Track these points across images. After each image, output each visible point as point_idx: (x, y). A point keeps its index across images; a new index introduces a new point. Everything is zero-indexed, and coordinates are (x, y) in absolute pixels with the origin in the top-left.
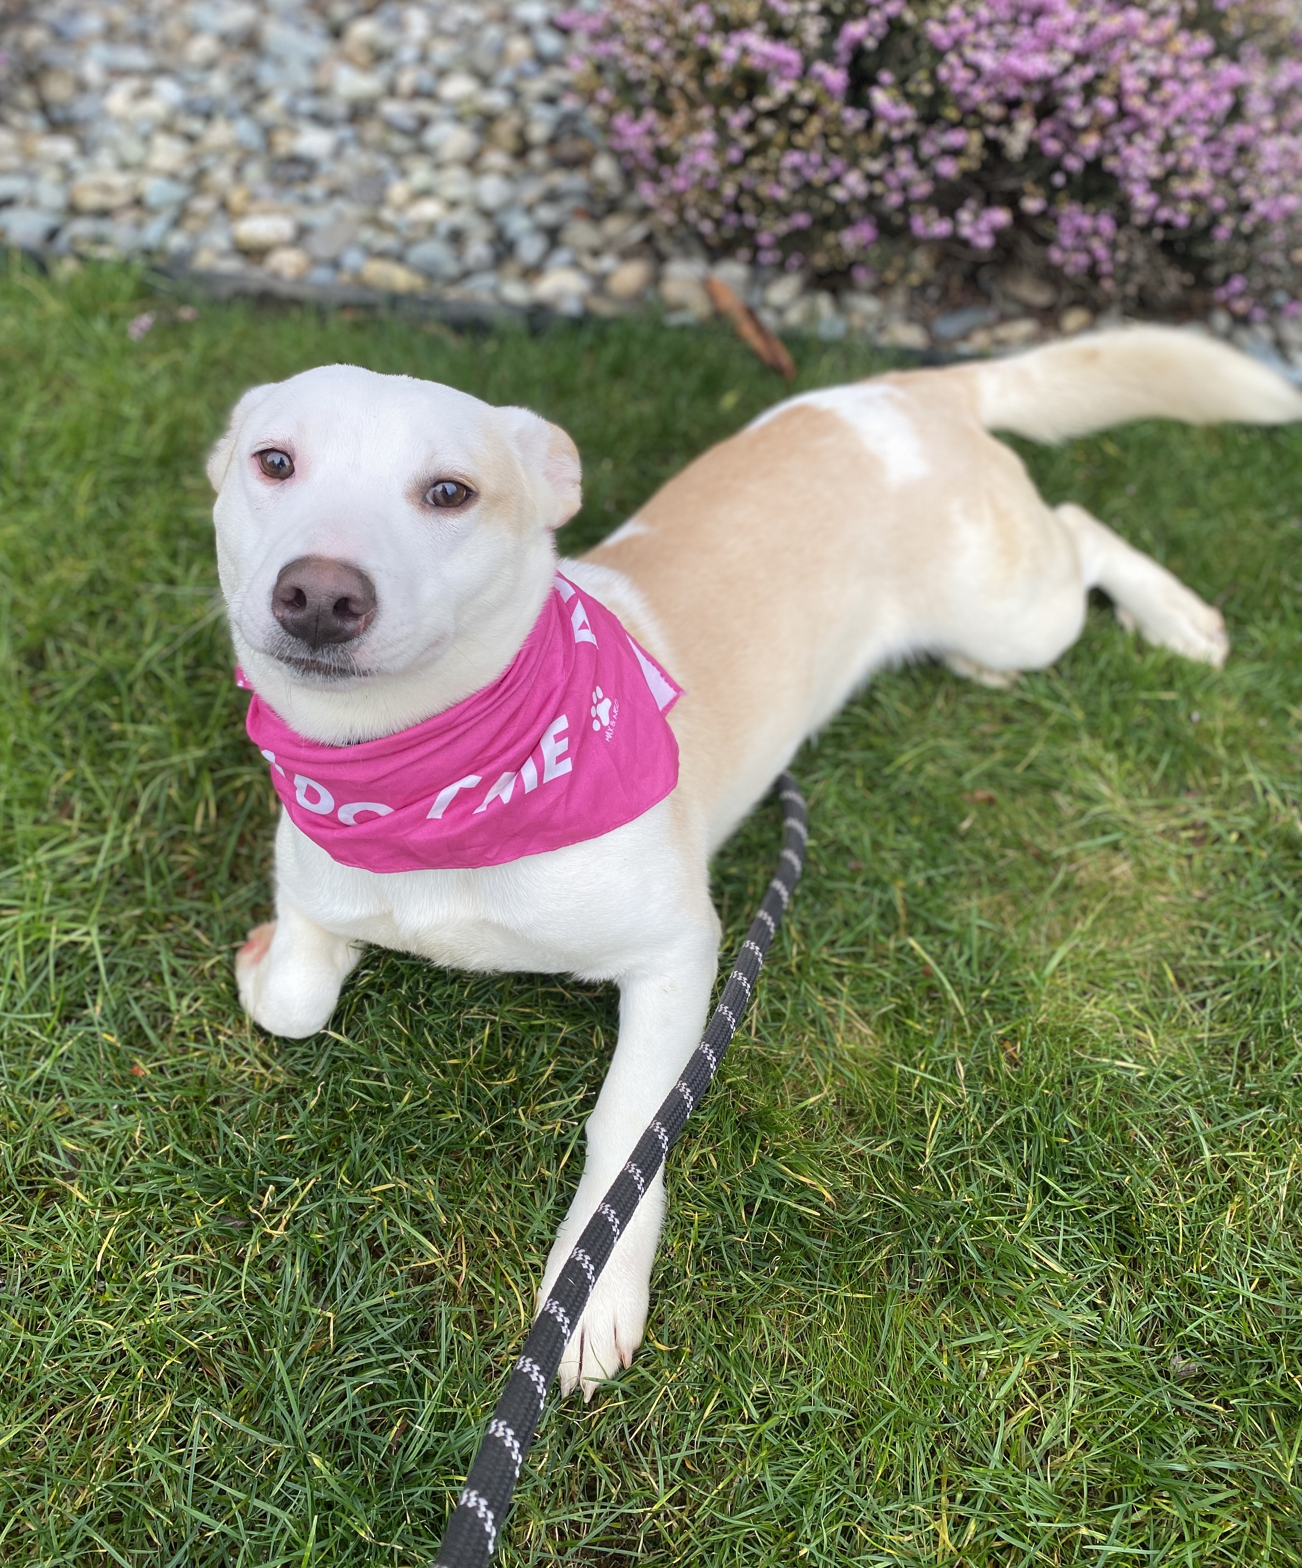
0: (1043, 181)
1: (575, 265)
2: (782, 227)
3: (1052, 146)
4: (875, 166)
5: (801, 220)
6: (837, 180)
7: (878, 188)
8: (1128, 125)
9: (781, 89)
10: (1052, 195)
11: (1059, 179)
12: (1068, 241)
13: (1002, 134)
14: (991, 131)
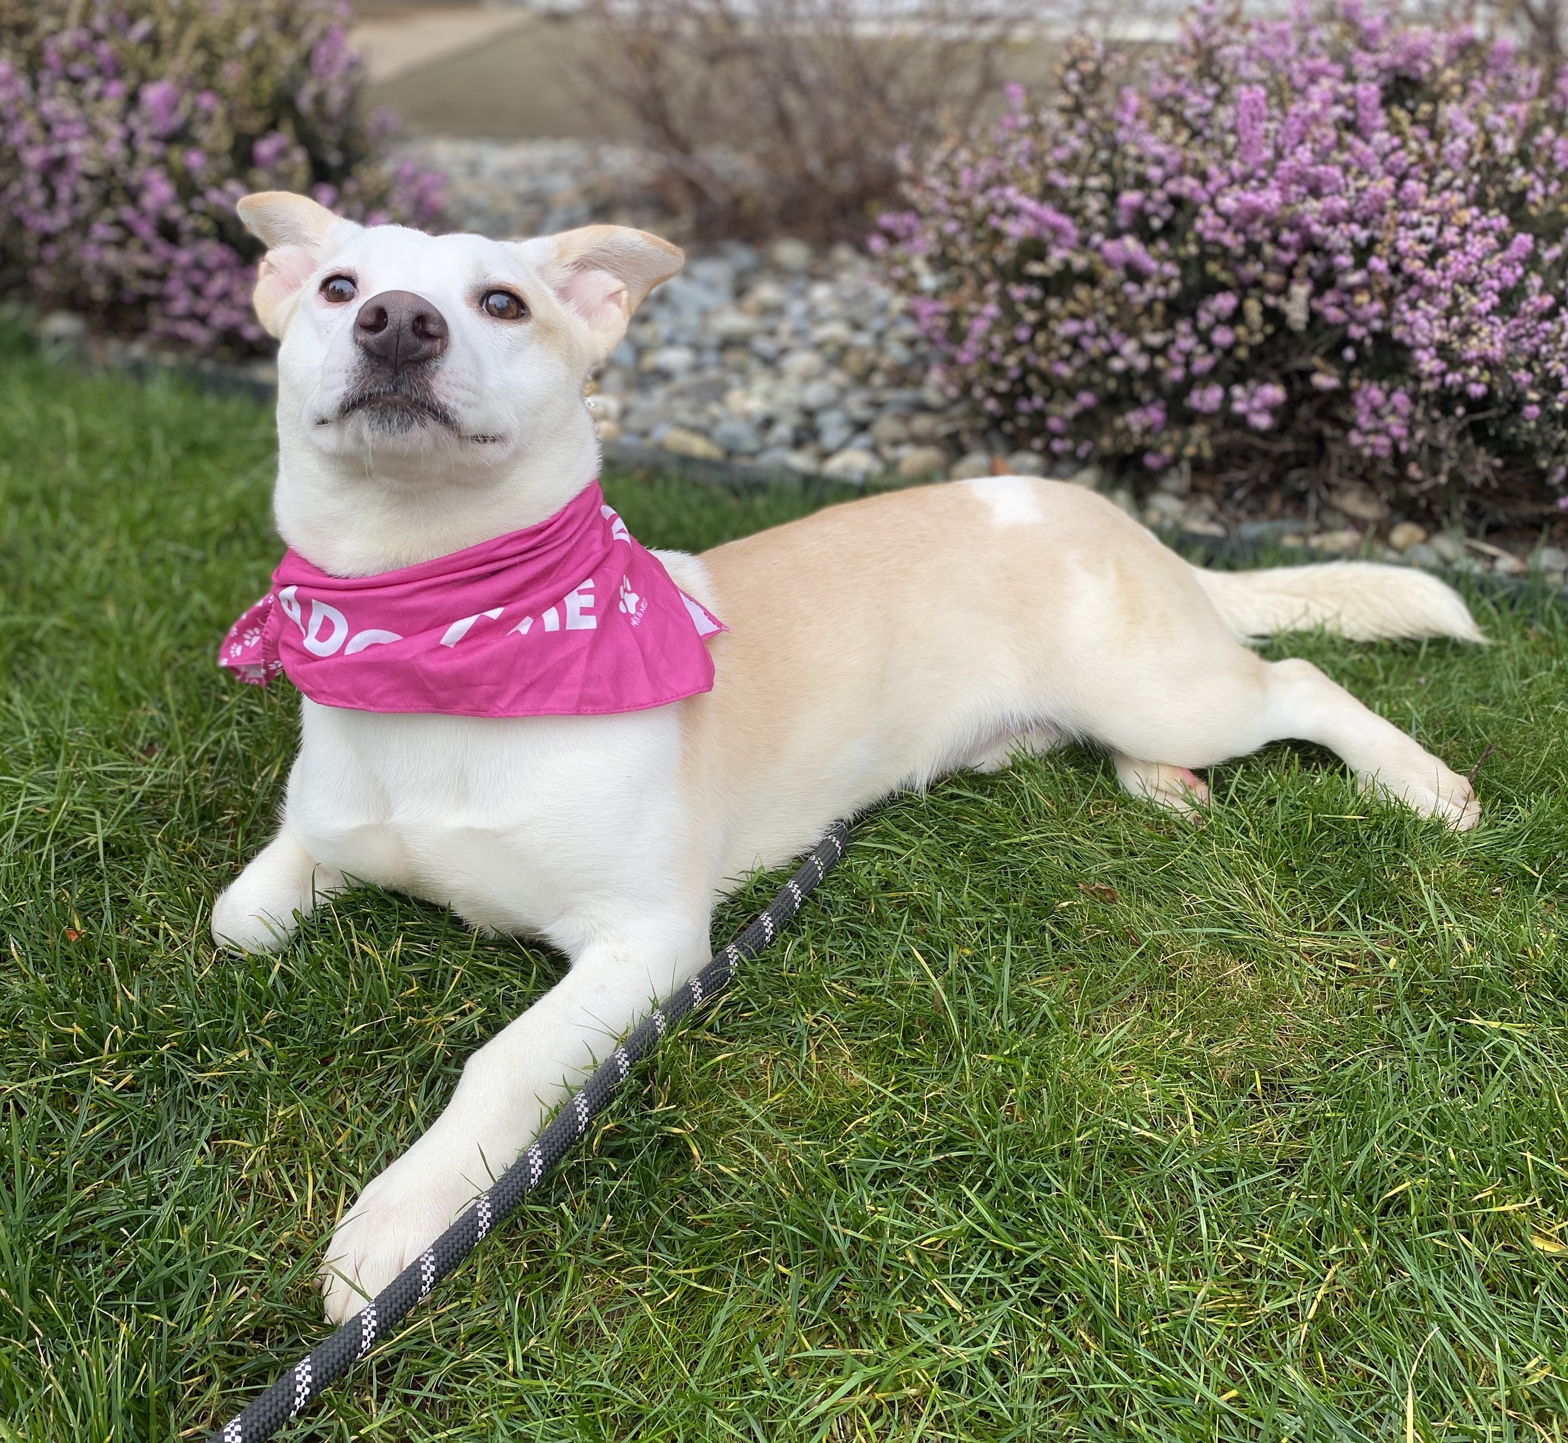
0: (1333, 355)
1: (874, 450)
2: (1071, 410)
3: (1333, 314)
4: (1155, 339)
5: (1086, 399)
6: (1114, 352)
7: (1160, 362)
8: (1413, 292)
9: (1056, 256)
10: (1346, 369)
11: (1349, 354)
12: (1365, 421)
13: (1281, 302)
14: (1270, 300)
